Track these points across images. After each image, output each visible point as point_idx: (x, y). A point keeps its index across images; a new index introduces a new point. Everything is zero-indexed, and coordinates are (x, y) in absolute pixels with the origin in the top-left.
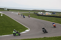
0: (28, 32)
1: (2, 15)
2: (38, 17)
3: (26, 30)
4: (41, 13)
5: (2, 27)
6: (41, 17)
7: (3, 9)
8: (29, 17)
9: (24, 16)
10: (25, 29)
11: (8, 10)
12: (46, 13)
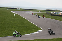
0: (41, 33)
1: (15, 15)
2: (51, 16)
3: (39, 31)
4: (55, 12)
5: (14, 27)
6: (54, 16)
7: (16, 9)
8: (44, 17)
9: (39, 16)
10: (37, 29)
11: (21, 10)
12: (60, 12)
